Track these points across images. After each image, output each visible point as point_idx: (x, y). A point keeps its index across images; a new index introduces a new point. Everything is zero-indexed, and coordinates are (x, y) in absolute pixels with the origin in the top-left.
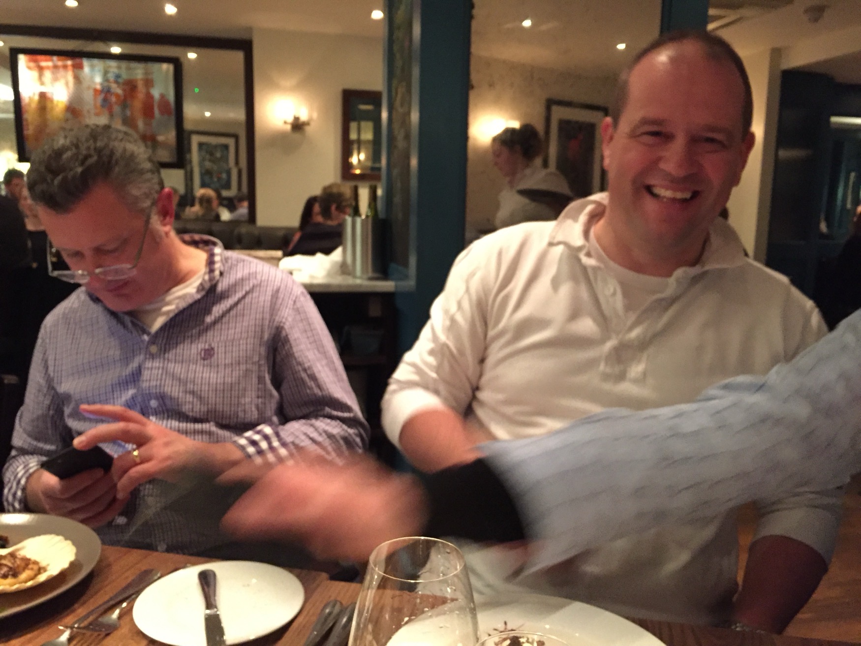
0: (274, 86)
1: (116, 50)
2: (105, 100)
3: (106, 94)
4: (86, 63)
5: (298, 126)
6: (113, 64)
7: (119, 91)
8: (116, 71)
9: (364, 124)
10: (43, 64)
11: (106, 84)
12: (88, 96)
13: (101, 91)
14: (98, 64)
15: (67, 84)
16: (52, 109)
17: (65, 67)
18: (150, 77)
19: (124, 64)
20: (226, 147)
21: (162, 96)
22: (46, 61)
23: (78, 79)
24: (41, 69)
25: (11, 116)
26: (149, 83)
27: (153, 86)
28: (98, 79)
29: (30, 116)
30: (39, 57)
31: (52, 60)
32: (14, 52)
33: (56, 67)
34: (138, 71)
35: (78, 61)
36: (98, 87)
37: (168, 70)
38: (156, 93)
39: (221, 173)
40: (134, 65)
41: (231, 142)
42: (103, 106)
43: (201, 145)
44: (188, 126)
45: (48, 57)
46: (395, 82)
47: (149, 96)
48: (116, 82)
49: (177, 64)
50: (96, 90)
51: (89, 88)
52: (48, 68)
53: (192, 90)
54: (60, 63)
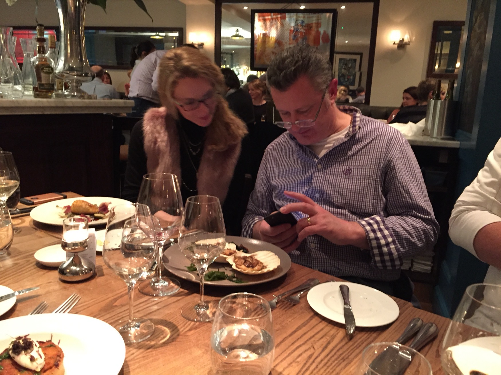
0: (390, 23)
1: (302, 7)
2: (295, 36)
3: (296, 32)
4: (287, 15)
5: (402, 45)
6: (301, 15)
7: (302, 30)
8: (302, 19)
9: (445, 43)
10: (267, 17)
11: (296, 27)
12: (287, 34)
13: (294, 31)
14: (294, 16)
15: (277, 28)
16: (269, 41)
17: (277, 18)
18: (319, 21)
19: (307, 15)
20: (355, 60)
21: (325, 32)
22: (268, 16)
23: (282, 25)
24: (265, 20)
25: (249, 47)
26: (318, 25)
27: (320, 27)
28: (293, 24)
29: (258, 47)
30: (265, 14)
31: (271, 15)
32: (253, 12)
33: (272, 19)
34: (313, 18)
35: (283, 15)
36: (292, 29)
37: (329, 17)
38: (322, 30)
39: (350, 76)
40: (312, 15)
41: (358, 57)
42: (293, 39)
43: (340, 60)
44: (337, 49)
45: (269, 14)
46: (475, 14)
47: (318, 32)
48: (302, 25)
49: (335, 12)
50: (290, 30)
51: (287, 29)
52: (269, 19)
53: (341, 28)
54: (274, 17)
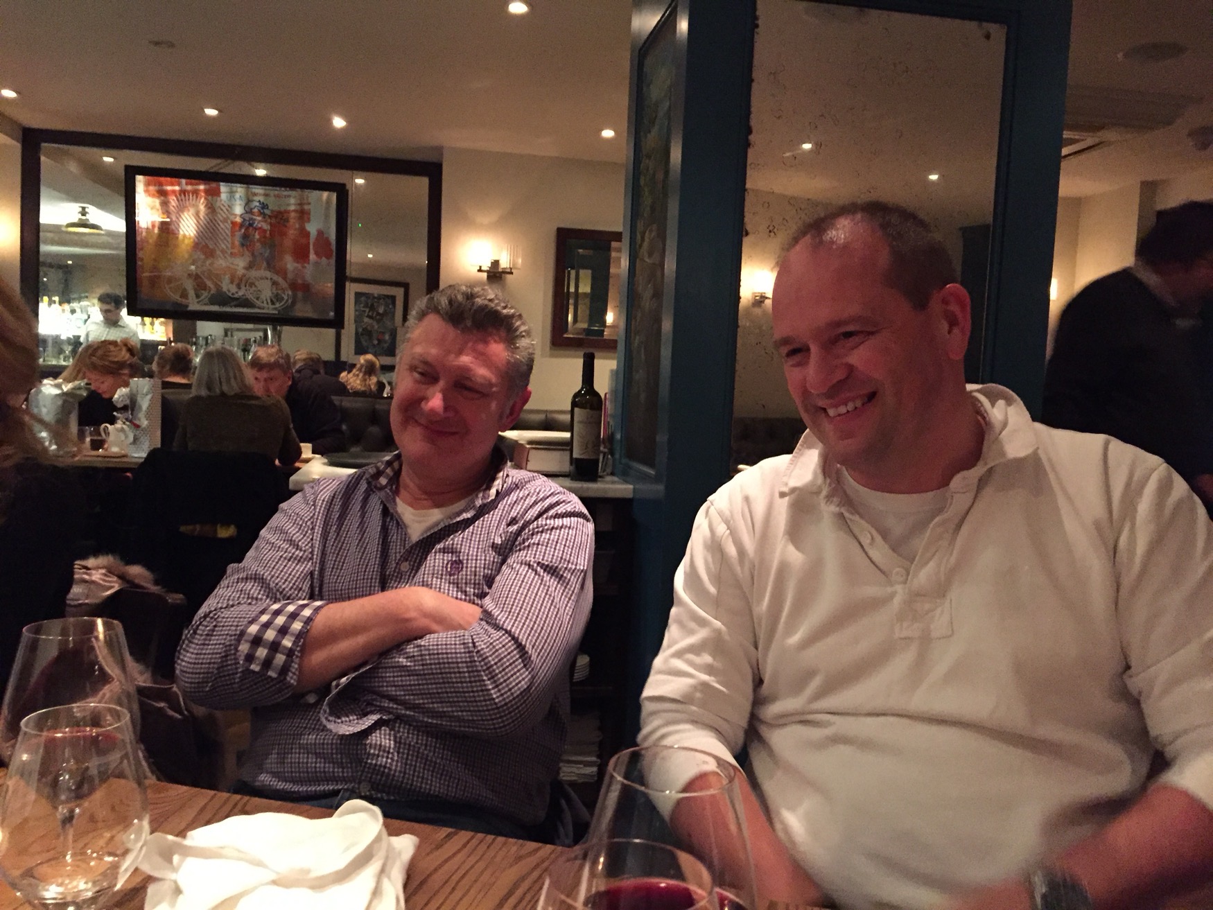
1: (261, 172)
2: (245, 237)
3: (247, 229)
4: (224, 188)
5: (496, 274)
6: (258, 190)
7: (266, 226)
8: (262, 199)
10: (169, 188)
11: (247, 217)
12: (225, 228)
13: (241, 225)
14: (240, 190)
15: (197, 214)
16: (176, 246)
17: (196, 192)
18: (306, 207)
19: (274, 191)
20: (393, 298)
21: (320, 233)
23: (211, 208)
24: (162, 193)
26: (303, 215)
27: (309, 220)
28: (238, 210)
29: (145, 255)
30: (162, 179)
31: (179, 184)
32: (131, 172)
33: (183, 192)
34: (291, 200)
35: (214, 185)
36: (238, 220)
37: (328, 201)
38: (312, 228)
39: (383, 333)
40: (285, 192)
41: (399, 293)
42: (242, 245)
43: (358, 295)
45: (174, 180)
46: (640, 224)
48: (261, 214)
49: (341, 191)
50: (234, 223)
51: (225, 220)
54: (189, 188)
